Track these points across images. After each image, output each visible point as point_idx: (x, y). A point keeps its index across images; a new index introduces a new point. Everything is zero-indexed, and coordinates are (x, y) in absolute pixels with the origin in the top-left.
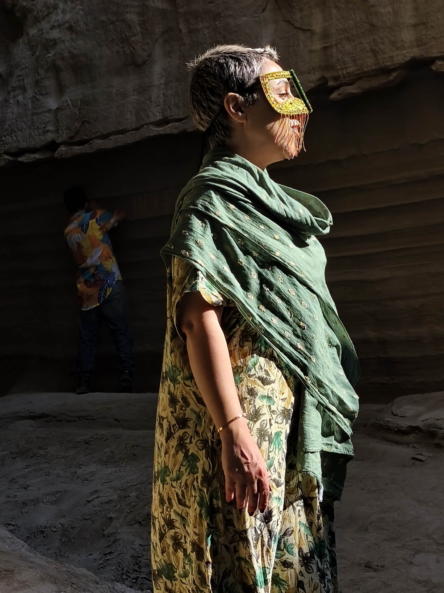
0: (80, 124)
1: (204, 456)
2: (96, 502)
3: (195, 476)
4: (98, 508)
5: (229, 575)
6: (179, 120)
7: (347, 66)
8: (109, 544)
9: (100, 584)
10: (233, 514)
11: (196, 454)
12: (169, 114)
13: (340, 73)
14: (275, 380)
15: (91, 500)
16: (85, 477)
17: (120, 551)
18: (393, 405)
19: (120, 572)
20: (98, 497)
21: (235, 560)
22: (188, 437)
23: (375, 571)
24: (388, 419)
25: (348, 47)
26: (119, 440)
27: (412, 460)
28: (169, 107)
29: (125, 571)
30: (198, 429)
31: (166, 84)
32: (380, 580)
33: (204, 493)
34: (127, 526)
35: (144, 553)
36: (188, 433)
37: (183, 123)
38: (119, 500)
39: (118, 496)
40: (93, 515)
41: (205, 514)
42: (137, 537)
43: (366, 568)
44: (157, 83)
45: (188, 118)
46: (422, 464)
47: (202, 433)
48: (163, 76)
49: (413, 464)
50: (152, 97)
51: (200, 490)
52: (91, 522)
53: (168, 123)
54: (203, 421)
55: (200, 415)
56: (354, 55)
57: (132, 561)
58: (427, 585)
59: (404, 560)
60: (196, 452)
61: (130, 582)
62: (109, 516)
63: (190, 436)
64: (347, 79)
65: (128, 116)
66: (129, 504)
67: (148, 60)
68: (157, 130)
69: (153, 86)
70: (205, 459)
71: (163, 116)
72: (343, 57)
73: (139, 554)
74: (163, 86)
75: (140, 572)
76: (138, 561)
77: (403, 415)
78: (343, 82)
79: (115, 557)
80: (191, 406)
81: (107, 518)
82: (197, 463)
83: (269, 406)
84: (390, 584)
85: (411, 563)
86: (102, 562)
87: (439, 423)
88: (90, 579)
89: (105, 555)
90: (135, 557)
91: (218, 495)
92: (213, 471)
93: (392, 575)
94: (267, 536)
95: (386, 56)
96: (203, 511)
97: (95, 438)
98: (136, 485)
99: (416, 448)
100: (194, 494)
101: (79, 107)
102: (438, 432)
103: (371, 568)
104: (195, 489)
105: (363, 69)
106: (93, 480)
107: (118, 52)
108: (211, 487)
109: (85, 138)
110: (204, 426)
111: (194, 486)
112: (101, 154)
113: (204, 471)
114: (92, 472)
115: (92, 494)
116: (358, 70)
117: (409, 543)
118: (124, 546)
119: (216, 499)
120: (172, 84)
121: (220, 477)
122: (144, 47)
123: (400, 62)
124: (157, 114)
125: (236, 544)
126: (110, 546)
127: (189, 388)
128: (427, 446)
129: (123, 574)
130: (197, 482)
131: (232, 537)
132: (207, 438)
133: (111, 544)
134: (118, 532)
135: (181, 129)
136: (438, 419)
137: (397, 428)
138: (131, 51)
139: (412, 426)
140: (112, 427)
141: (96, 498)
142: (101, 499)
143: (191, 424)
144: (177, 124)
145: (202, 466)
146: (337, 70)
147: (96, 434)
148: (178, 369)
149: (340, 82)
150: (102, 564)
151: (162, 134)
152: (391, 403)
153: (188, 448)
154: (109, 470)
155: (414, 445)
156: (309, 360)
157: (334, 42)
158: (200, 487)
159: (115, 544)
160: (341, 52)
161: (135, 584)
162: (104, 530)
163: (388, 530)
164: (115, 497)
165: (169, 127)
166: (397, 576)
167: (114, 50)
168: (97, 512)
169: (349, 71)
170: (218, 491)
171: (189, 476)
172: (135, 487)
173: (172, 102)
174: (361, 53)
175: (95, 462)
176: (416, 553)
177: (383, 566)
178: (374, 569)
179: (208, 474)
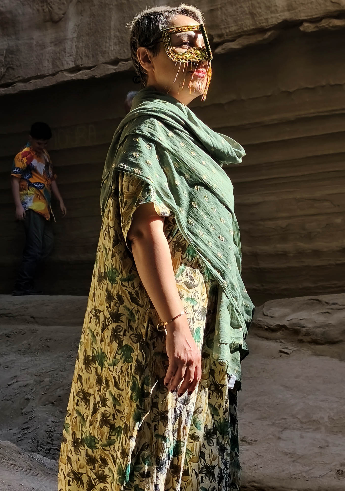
0: (5, 70)
1: (138, 348)
2: (15, 386)
3: (130, 364)
4: (18, 391)
5: (147, 449)
6: (89, 68)
7: (230, 26)
8: (26, 420)
9: (22, 454)
10: (159, 398)
11: (131, 346)
12: (81, 63)
13: (223, 31)
14: (198, 284)
15: (12, 384)
16: (7, 364)
17: (36, 427)
18: (264, 307)
19: (36, 444)
20: (17, 382)
21: (154, 437)
22: (122, 330)
23: (250, 445)
24: (260, 319)
25: (231, 10)
26: (35, 334)
27: (280, 353)
28: (81, 57)
29: (39, 444)
30: (132, 323)
31: (79, 37)
32: (253, 452)
33: (137, 379)
34: (42, 406)
35: (56, 428)
36: (121, 327)
37: (92, 71)
38: (35, 384)
39: (35, 381)
40: (13, 396)
41: (136, 397)
42: (50, 415)
43: (242, 442)
44: (71, 37)
45: (97, 67)
46: (287, 356)
47: (136, 328)
48: (76, 30)
49: (280, 356)
50: (67, 49)
51: (133, 377)
52: (11, 402)
53: (79, 70)
54: (137, 318)
55: (133, 312)
56: (235, 17)
57: (46, 435)
58: (292, 456)
59: (273, 435)
60: (131, 344)
61: (44, 452)
62: (26, 397)
63: (124, 330)
64: (230, 36)
65: (46, 63)
66: (43, 387)
67: (63, 17)
68: (70, 76)
69: (67, 39)
70: (139, 351)
71: (75, 64)
72: (226, 18)
73: (52, 429)
74: (75, 39)
75: (53, 444)
76: (51, 435)
77: (272, 316)
78: (226, 39)
79: (32, 431)
80: (125, 304)
81: (25, 399)
82: (132, 354)
83: (193, 306)
84: (262, 456)
85: (279, 438)
86: (21, 436)
87: (302, 322)
88: (13, 450)
89: (23, 430)
90: (48, 432)
91: (149, 382)
92: (146, 361)
93: (263, 448)
94: (185, 416)
95: (262, 18)
96: (134, 394)
97: (14, 332)
98: (49, 372)
99: (282, 343)
100: (127, 379)
101: (4, 55)
102: (301, 330)
103: (246, 442)
104: (128, 375)
105: (243, 29)
106: (13, 367)
107: (38, 10)
108: (143, 374)
109: (9, 81)
110: (138, 322)
111: (128, 373)
112: (23, 94)
113: (137, 361)
114: (12, 360)
115: (12, 379)
116: (238, 29)
117: (277, 422)
118: (39, 423)
119: (147, 385)
120: (84, 38)
121: (151, 366)
122: (60, 7)
123: (274, 23)
124: (70, 63)
125: (157, 423)
126: (27, 422)
127: (126, 288)
128: (293, 341)
129: (38, 446)
130: (131, 370)
131: (155, 417)
132: (141, 333)
133: (28, 421)
134: (34, 411)
135: (90, 75)
136: (301, 319)
137: (267, 326)
138: (49, 9)
139: (280, 325)
140: (28, 323)
141: (15, 382)
142: (20, 383)
143: (123, 319)
144: (87, 71)
145: (136, 357)
146: (221, 29)
147: (16, 329)
148: (118, 271)
149: (224, 39)
150: (20, 437)
151: (75, 80)
152: (262, 306)
153: (122, 340)
154: (27, 359)
155: (281, 340)
156: (226, 266)
157: (219, 6)
158: (134, 374)
159: (32, 420)
160: (225, 14)
161: (48, 455)
162: (22, 409)
163: (260, 411)
164: (32, 381)
165: (80, 74)
166: (268, 449)
167: (35, 8)
168: (16, 394)
169: (231, 30)
170: (149, 378)
171: (124, 364)
172: (49, 373)
173: (83, 53)
174: (242, 15)
175: (15, 352)
176: (283, 430)
177: (256, 441)
178: (249, 443)
179: (142, 364)
